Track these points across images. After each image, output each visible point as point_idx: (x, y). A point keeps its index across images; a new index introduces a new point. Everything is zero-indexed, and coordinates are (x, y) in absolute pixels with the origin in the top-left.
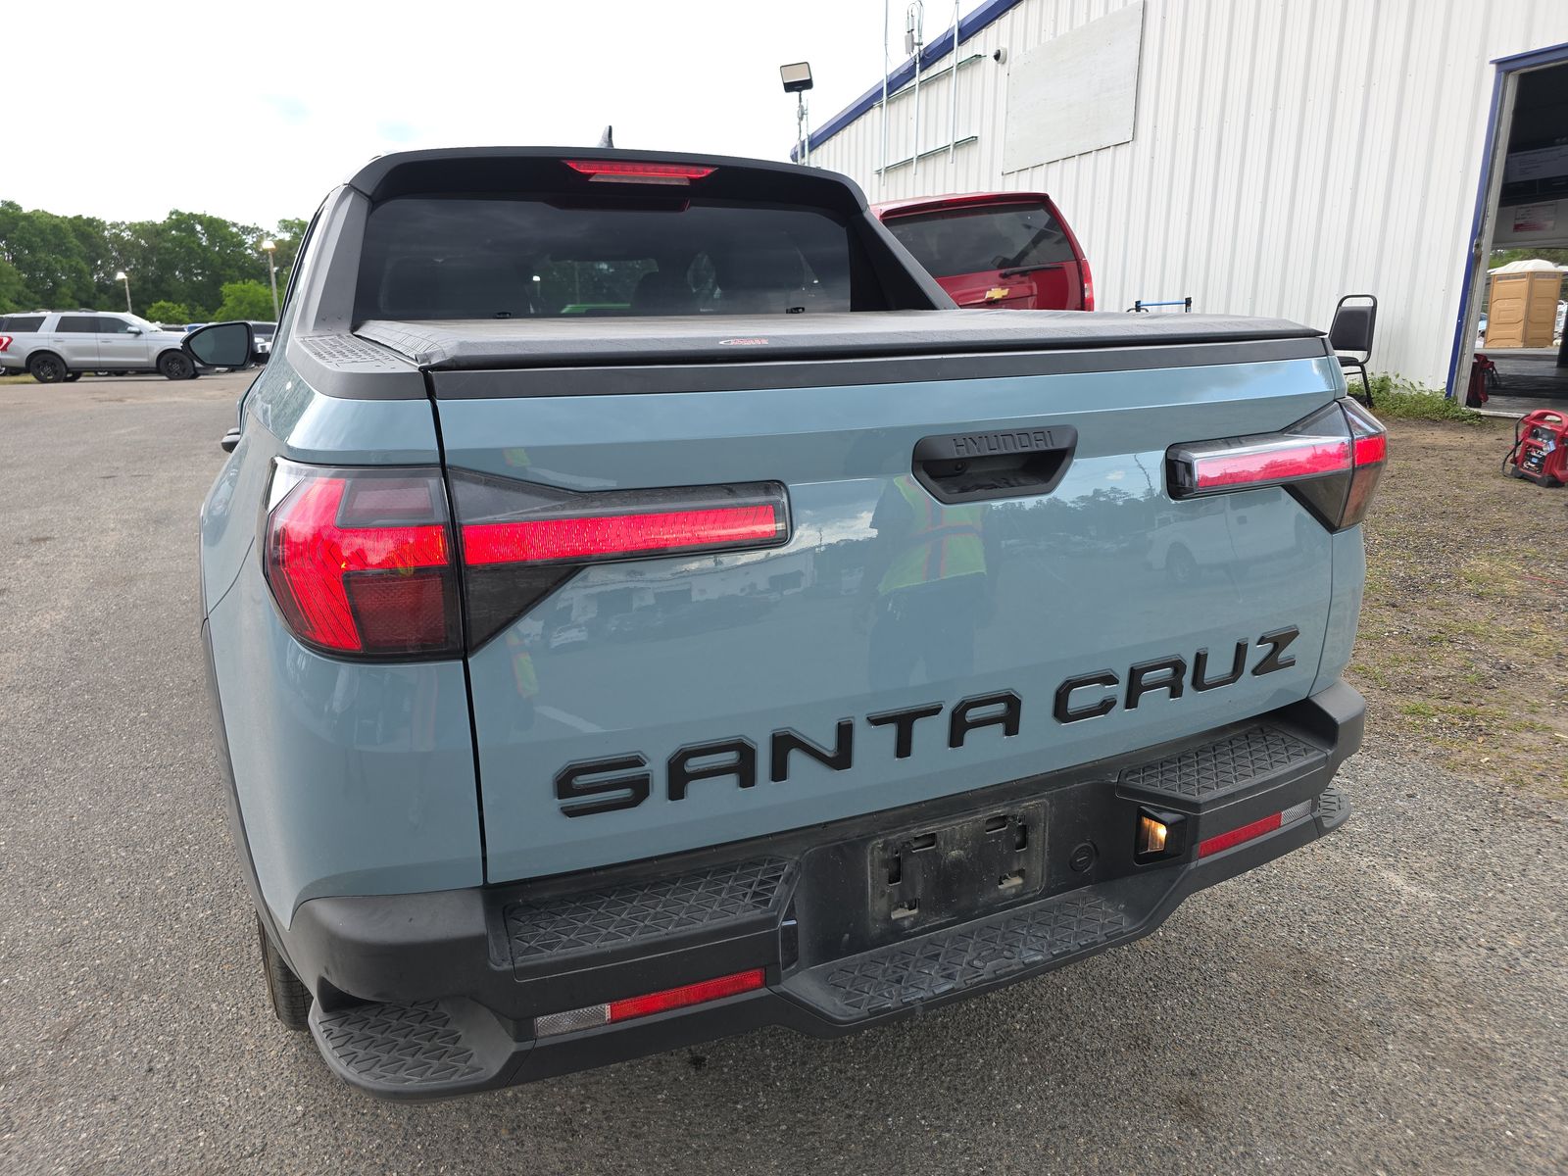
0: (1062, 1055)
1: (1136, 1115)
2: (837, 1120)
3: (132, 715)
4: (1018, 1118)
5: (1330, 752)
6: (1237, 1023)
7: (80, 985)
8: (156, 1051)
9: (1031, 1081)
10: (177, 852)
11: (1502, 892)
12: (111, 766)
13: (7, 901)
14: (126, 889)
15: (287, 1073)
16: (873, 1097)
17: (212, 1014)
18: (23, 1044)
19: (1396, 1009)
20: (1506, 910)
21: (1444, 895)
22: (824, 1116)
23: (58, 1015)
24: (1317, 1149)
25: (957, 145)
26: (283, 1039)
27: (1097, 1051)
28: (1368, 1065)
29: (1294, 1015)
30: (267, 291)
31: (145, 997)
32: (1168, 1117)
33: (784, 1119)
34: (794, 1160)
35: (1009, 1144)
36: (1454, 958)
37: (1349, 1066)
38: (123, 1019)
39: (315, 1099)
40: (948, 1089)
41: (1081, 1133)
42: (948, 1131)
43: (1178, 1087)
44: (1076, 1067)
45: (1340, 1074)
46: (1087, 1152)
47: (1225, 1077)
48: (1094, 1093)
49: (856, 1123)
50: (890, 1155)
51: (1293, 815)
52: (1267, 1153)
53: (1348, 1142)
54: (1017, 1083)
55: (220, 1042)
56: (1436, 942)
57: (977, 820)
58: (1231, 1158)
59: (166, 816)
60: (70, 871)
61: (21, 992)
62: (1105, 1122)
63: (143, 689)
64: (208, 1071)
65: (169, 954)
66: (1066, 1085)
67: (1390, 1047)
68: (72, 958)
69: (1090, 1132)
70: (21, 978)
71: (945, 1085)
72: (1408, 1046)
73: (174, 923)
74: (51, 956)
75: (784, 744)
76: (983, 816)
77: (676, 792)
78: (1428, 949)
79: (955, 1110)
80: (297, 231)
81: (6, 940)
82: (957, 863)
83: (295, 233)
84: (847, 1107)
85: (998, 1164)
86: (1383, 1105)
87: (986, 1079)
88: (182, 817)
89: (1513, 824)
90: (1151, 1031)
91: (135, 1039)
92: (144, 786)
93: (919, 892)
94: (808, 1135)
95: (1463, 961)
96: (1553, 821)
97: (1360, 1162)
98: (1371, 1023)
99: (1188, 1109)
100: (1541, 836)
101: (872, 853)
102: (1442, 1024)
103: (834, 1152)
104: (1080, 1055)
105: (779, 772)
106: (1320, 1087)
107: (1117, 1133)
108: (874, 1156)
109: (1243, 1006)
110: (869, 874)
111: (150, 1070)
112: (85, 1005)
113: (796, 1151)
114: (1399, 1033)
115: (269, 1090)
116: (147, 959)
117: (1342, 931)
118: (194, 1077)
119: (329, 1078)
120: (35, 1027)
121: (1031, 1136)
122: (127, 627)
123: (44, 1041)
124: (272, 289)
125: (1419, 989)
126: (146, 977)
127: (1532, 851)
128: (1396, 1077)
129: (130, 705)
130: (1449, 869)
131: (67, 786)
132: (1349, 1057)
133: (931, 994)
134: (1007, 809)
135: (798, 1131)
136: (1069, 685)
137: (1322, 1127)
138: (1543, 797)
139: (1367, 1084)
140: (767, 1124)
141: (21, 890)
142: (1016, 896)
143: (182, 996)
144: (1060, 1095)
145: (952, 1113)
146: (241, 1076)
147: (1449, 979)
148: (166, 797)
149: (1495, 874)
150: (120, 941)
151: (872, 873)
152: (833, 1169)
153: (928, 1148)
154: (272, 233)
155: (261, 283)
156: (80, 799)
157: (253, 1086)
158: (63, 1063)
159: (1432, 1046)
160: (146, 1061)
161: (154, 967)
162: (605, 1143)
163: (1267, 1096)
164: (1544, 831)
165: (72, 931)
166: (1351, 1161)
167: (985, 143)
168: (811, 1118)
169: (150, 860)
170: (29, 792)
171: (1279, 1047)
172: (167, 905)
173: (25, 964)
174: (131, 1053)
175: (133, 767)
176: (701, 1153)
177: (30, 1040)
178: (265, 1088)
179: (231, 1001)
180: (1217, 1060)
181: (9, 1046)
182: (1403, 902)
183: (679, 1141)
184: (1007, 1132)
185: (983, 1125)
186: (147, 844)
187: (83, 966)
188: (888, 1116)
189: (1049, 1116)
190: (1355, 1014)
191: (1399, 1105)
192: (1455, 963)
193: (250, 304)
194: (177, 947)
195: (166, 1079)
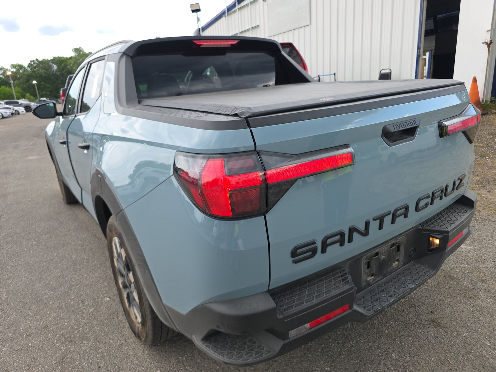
0: (392, 313)
1: (422, 328)
2: (335, 345)
3: (30, 243)
4: (388, 335)
5: (472, 210)
6: (436, 295)
7: (59, 341)
8: (98, 360)
9: (387, 323)
10: (71, 289)
11: (489, 244)
12: (32, 262)
13: (16, 315)
14: (59, 305)
15: (148, 360)
16: (342, 336)
17: (112, 344)
18: (48, 366)
19: (477, 283)
20: (493, 249)
21: (474, 247)
22: (330, 344)
23: (56, 353)
24: (476, 329)
25: (253, 28)
26: (141, 349)
27: (401, 310)
28: (478, 302)
29: (451, 290)
30: (9, 89)
31: (85, 342)
32: (431, 327)
33: (318, 348)
34: (328, 360)
35: (390, 344)
36: (485, 266)
37: (473, 303)
38: (81, 351)
39: (163, 367)
40: (364, 329)
41: (409, 336)
42: (370, 343)
43: (429, 317)
44: (398, 316)
45: (472, 305)
46: (413, 342)
47: (441, 312)
48: (407, 323)
49: (341, 345)
50: (356, 353)
51: (465, 231)
52: (463, 333)
53: (483, 326)
54: (383, 324)
55: (119, 353)
56: (479, 262)
57: (388, 246)
58: (454, 336)
59: (61, 277)
60: (35, 301)
61: (38, 347)
62: (414, 332)
63: (30, 233)
64: (120, 364)
65: (86, 325)
66: (397, 322)
67: (481, 295)
68: (51, 333)
69: (411, 336)
70: (36, 342)
71: (362, 328)
72: (486, 294)
73: (83, 315)
74: (43, 333)
75: (352, 230)
76: (390, 244)
77: (324, 251)
78: (478, 264)
79: (369, 336)
80: (18, 68)
81: (23, 330)
82: (384, 260)
83: (17, 69)
84: (336, 340)
85: (390, 350)
86: (488, 313)
87: (373, 324)
88: (67, 277)
89: (483, 223)
90: (414, 301)
91: (89, 357)
92: (48, 268)
93: (374, 271)
94: (329, 351)
95: (488, 266)
96: (493, 221)
97: (490, 331)
98: (473, 288)
99: (435, 323)
100: (492, 226)
101: (363, 261)
102: (492, 286)
103: (339, 356)
104: (397, 312)
105: (350, 240)
106: (468, 310)
107: (419, 334)
108: (352, 354)
109: (436, 289)
110: (362, 268)
111: (100, 367)
112: (64, 348)
113: (327, 357)
114: (482, 291)
115: (145, 367)
116: (79, 328)
117: (452, 262)
118: (116, 367)
119: (164, 359)
120: (49, 359)
121: (395, 339)
122: (13, 212)
123: (56, 363)
124: (11, 89)
125: (481, 276)
126: (82, 335)
127: (491, 231)
128: (487, 304)
129: (28, 240)
130: (472, 239)
131: (18, 272)
132: (472, 300)
133: (389, 303)
134: (395, 241)
135: (325, 350)
136: (419, 200)
137: (475, 322)
138: (487, 214)
139: (481, 307)
140: (314, 350)
141: (20, 311)
142: (397, 267)
143: (98, 339)
144: (397, 325)
145: (368, 337)
146: (133, 364)
147: (487, 272)
148: (58, 270)
149: (485, 239)
150: (66, 324)
151: (363, 267)
152: (341, 361)
153: (366, 349)
154: (9, 69)
155: (6, 87)
156: (26, 275)
157: (139, 367)
158: (66, 370)
159: (492, 293)
160: (96, 364)
161: (83, 330)
162: (266, 365)
163: (455, 316)
164: (492, 224)
165: (46, 323)
166: (487, 331)
167: (262, 27)
168: (326, 346)
169: (63, 293)
170: (5, 275)
171: (451, 300)
172: (77, 308)
173: (34, 337)
174: (89, 362)
175: (40, 262)
176: (298, 363)
177: (50, 364)
178: (143, 367)
179: (116, 338)
180: (436, 307)
181: (43, 367)
182: (464, 251)
183: (289, 360)
184: (387, 340)
185: (379, 339)
186: (59, 288)
187: (57, 335)
188: (350, 341)
189: (397, 333)
190: (467, 287)
191: (492, 312)
192: (487, 267)
193: (4, 94)
194: (88, 323)
195: (107, 370)
